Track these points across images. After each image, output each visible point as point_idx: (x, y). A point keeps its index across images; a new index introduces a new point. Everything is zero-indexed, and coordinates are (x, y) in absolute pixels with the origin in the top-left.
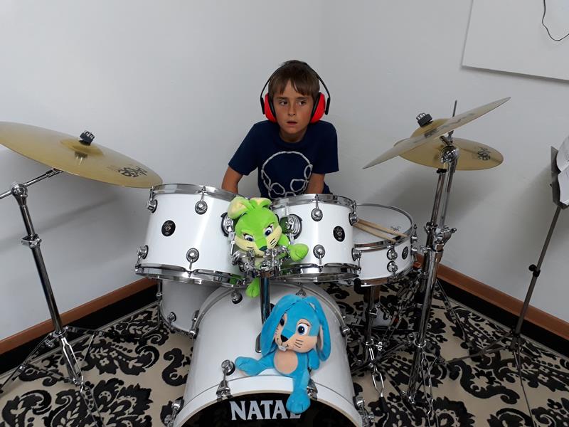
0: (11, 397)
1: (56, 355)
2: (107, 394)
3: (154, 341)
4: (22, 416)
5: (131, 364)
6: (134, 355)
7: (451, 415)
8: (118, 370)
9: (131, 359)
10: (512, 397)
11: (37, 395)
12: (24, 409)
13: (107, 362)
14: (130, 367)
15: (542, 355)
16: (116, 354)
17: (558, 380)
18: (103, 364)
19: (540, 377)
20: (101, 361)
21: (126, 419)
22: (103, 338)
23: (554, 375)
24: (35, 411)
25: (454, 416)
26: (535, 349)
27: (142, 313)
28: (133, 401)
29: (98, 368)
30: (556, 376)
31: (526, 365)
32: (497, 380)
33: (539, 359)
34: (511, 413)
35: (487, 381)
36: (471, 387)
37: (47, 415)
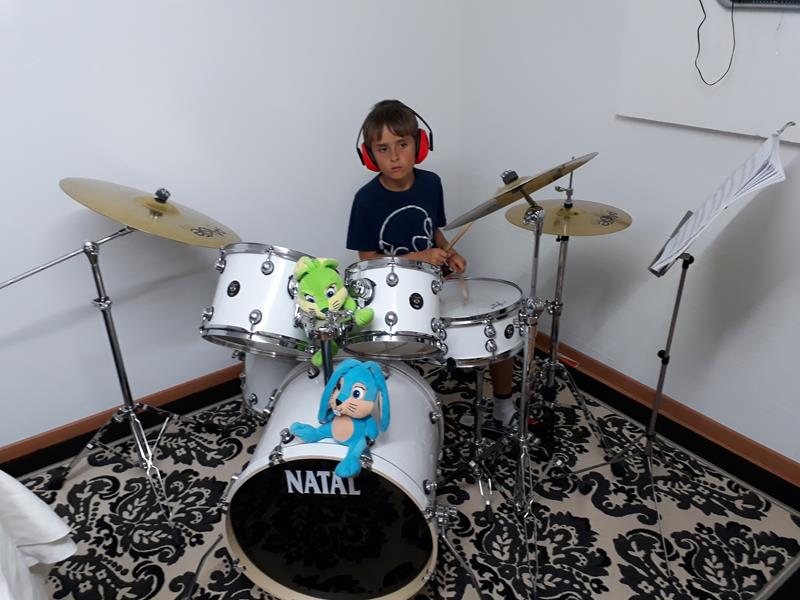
0: (78, 481)
1: (130, 442)
2: (180, 485)
3: (239, 434)
4: (87, 501)
5: (210, 456)
6: (214, 446)
7: (571, 531)
8: (195, 462)
9: (210, 450)
10: (652, 517)
11: (106, 480)
12: (91, 493)
13: (184, 452)
14: (208, 458)
15: (707, 475)
16: (195, 445)
17: (717, 502)
18: (179, 454)
19: (695, 498)
20: (177, 451)
21: (196, 510)
22: (182, 427)
23: (714, 498)
24: (101, 497)
25: (573, 533)
26: (699, 468)
27: (230, 404)
28: (206, 493)
29: (173, 457)
30: (716, 499)
31: (682, 484)
32: (639, 498)
33: (701, 479)
34: (645, 534)
35: (626, 498)
36: (604, 503)
37: (114, 500)
